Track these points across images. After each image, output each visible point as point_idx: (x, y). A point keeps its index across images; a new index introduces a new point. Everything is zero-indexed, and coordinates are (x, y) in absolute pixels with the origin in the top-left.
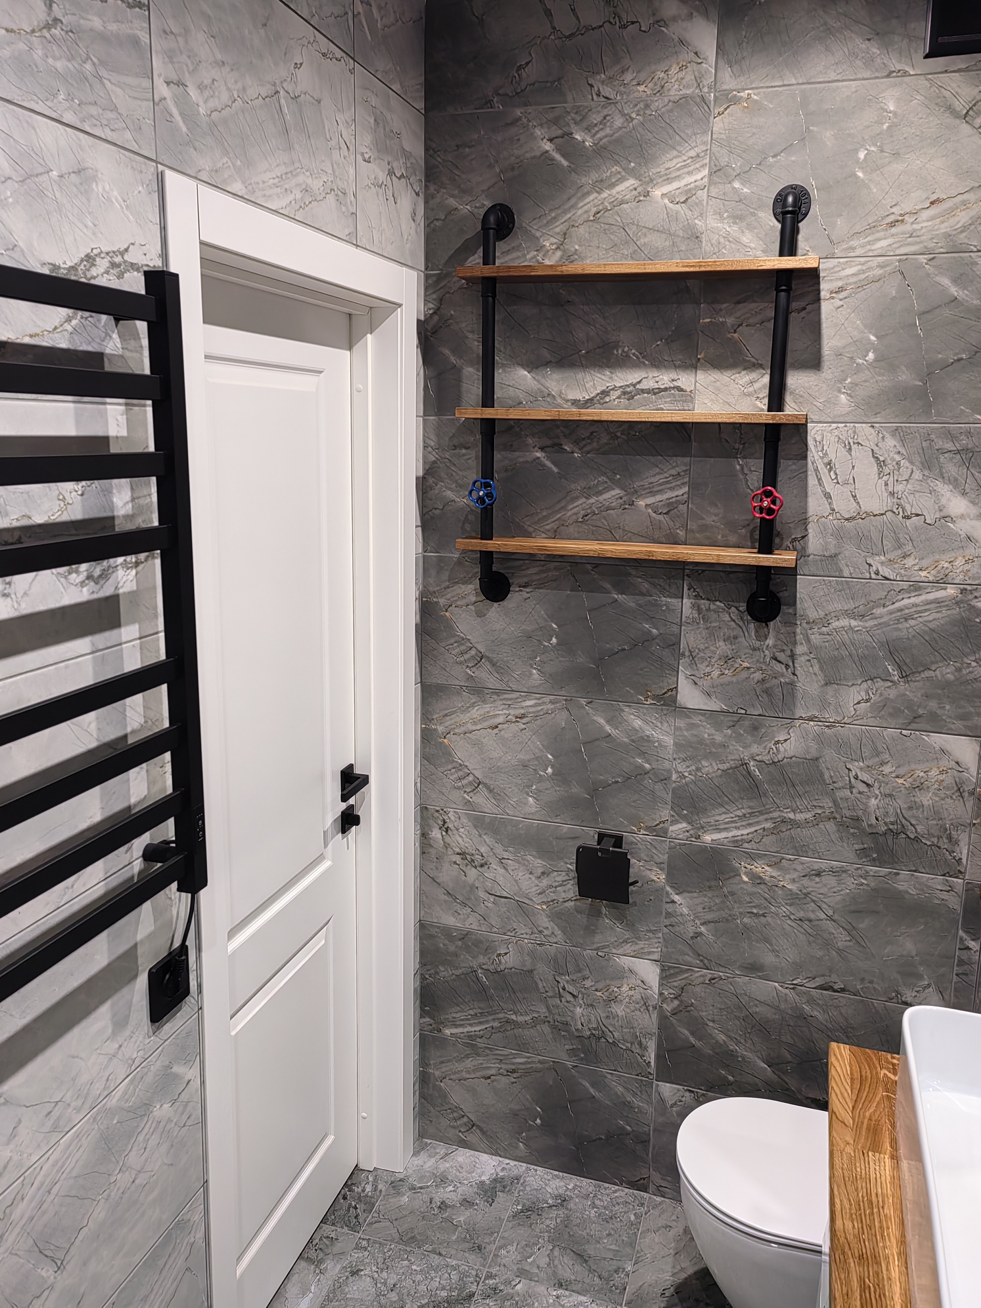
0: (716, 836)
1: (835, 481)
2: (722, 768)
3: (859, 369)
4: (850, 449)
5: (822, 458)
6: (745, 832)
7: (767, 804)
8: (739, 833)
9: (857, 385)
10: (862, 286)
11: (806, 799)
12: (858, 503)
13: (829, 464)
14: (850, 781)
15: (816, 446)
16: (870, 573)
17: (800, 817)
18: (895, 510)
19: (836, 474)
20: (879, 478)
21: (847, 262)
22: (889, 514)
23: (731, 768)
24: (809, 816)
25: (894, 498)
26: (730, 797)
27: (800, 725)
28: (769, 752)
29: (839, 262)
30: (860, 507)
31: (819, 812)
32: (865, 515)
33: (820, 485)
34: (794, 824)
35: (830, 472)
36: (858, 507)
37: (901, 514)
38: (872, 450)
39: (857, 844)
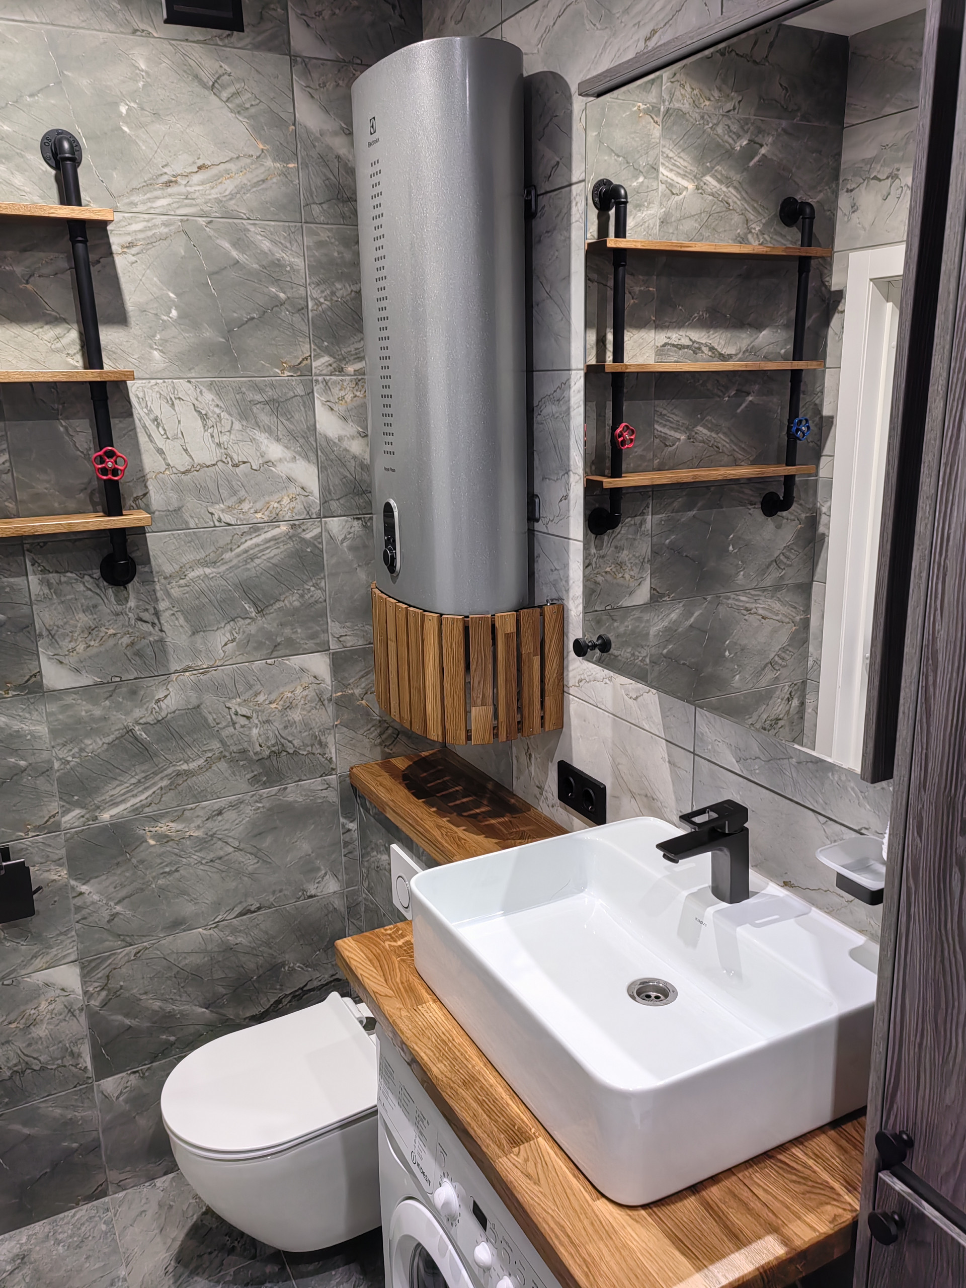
0: (114, 811)
1: (165, 436)
2: (107, 741)
3: (165, 326)
4: (173, 404)
5: (148, 414)
6: (143, 797)
7: (159, 764)
8: (138, 800)
9: (166, 341)
10: (152, 243)
11: (195, 747)
12: (190, 456)
13: (156, 420)
14: (232, 719)
15: (139, 403)
16: (214, 522)
17: (193, 765)
18: (224, 460)
19: (164, 430)
20: (205, 431)
21: (132, 217)
22: (220, 464)
23: (117, 738)
24: (201, 762)
25: (221, 448)
26: (121, 768)
27: (176, 679)
28: (152, 712)
29: (124, 217)
30: (193, 460)
31: (210, 755)
32: (199, 467)
33: (151, 441)
34: (189, 774)
35: (158, 428)
36: (191, 460)
37: (230, 463)
38: (194, 405)
39: (248, 773)
